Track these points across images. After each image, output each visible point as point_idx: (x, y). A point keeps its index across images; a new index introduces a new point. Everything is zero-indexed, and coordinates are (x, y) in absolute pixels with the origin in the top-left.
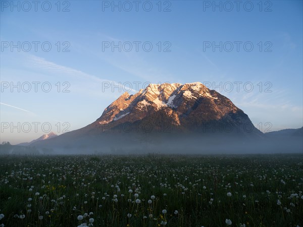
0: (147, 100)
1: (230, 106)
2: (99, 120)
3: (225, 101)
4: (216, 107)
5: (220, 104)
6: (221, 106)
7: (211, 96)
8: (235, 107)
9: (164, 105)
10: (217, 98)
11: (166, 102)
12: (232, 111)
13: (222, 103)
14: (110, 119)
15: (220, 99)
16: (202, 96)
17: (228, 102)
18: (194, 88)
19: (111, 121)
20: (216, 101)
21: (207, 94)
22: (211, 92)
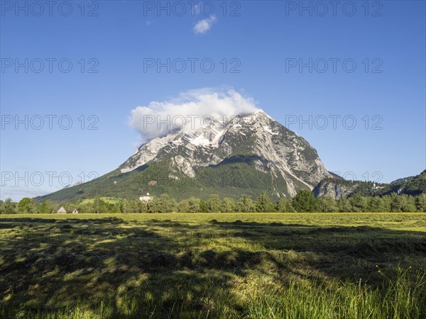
0: (183, 139)
2: (123, 166)
3: (286, 139)
5: (277, 143)
6: (278, 146)
7: (270, 131)
9: (206, 143)
10: (277, 134)
11: (211, 140)
12: (293, 152)
13: (282, 141)
14: (134, 165)
15: (281, 135)
16: (255, 132)
17: (291, 140)
18: (247, 120)
19: (136, 167)
20: (274, 138)
21: (267, 128)
22: (272, 124)
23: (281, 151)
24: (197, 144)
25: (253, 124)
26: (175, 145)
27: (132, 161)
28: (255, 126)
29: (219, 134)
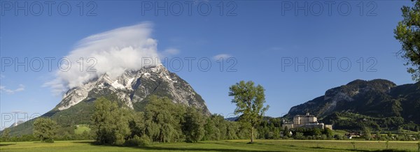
1: (188, 92)
2: (59, 105)
3: (184, 85)
4: (174, 91)
5: (178, 89)
7: (170, 80)
8: (194, 91)
9: (122, 87)
10: (176, 82)
11: (124, 85)
13: (181, 87)
14: (68, 105)
15: (180, 83)
16: (161, 79)
17: (187, 87)
18: (154, 70)
19: (69, 106)
20: (175, 84)
21: (167, 77)
22: (172, 75)
23: (182, 94)
24: (116, 88)
25: (160, 73)
26: (100, 88)
27: (66, 102)
28: (161, 74)
29: (130, 81)
